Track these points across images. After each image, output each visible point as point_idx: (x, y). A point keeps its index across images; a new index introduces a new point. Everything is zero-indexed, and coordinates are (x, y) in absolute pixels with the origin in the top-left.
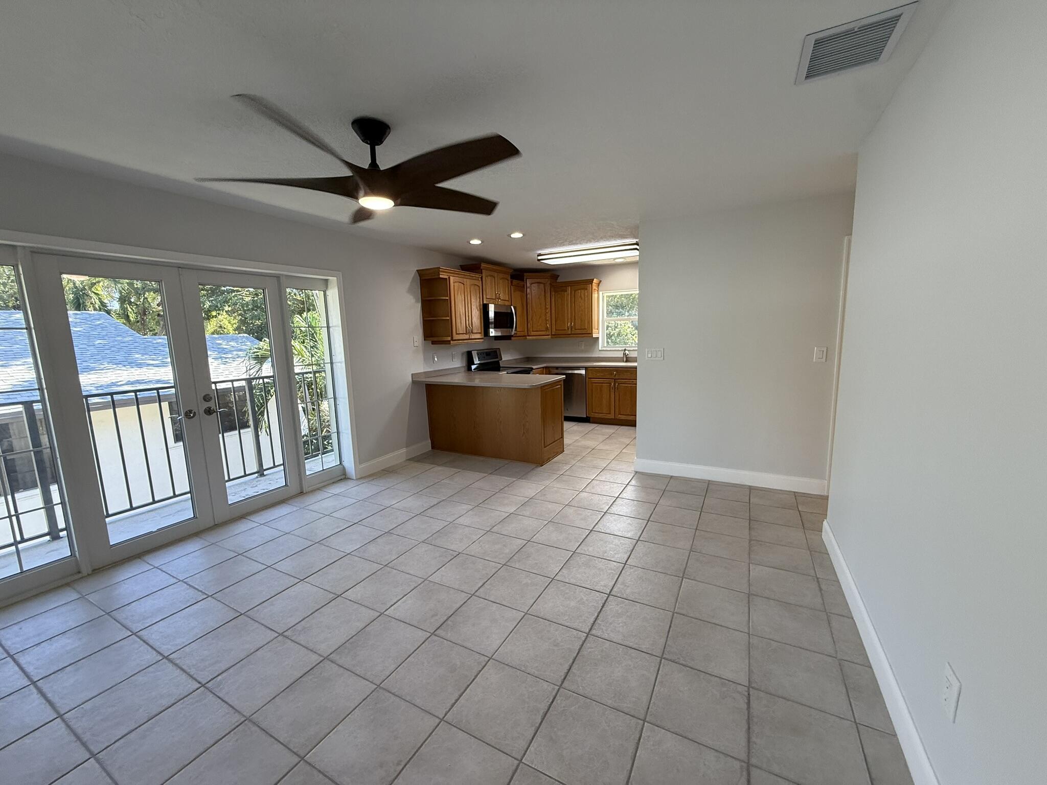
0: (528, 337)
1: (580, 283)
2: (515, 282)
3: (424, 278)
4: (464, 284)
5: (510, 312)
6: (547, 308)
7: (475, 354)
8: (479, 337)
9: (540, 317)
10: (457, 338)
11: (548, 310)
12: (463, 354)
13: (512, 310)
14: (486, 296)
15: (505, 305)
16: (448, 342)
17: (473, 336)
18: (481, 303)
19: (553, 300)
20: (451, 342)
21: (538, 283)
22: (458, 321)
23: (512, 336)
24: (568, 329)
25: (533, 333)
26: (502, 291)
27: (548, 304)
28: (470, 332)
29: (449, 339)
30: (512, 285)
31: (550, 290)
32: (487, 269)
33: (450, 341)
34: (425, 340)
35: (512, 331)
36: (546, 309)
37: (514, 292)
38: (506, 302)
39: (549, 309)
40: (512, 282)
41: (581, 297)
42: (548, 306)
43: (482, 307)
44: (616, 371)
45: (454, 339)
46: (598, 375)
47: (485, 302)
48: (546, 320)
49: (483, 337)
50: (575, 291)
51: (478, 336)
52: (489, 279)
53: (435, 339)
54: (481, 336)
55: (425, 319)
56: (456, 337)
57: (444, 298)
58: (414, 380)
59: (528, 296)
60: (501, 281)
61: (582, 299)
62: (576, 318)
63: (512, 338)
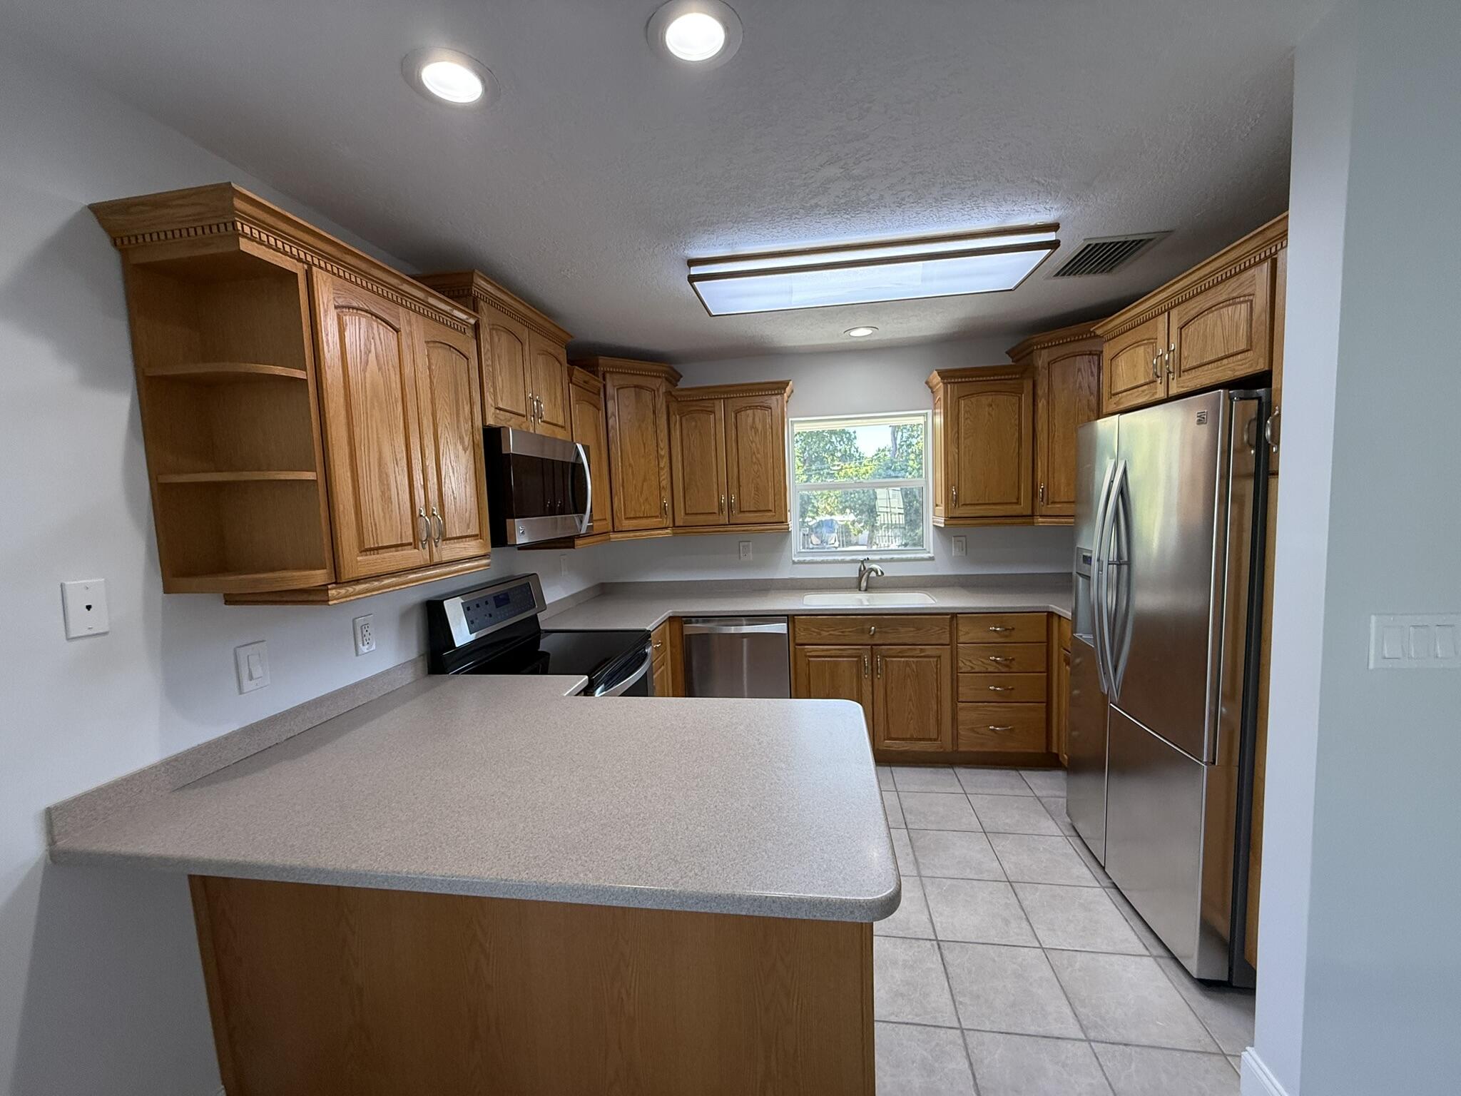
0: (612, 536)
1: (751, 390)
2: (579, 373)
3: (140, 257)
4: (397, 331)
5: (572, 460)
6: (662, 457)
7: (455, 612)
8: (471, 553)
9: (645, 480)
10: (363, 571)
11: (664, 463)
12: (405, 616)
13: (578, 454)
14: (495, 400)
15: (555, 439)
16: (314, 597)
17: (448, 551)
18: (479, 423)
19: (676, 434)
20: (332, 593)
21: (635, 387)
22: (371, 490)
23: (579, 537)
24: (721, 509)
25: (627, 524)
26: (543, 392)
27: (664, 444)
28: (435, 535)
29: (319, 577)
30: (571, 381)
31: (668, 407)
32: (495, 303)
33: (324, 589)
34: (167, 589)
35: (581, 522)
36: (659, 457)
37: (578, 401)
38: (557, 430)
39: (666, 460)
40: (570, 375)
41: (753, 427)
42: (664, 452)
43: (480, 437)
44: (873, 622)
45: (347, 574)
46: (825, 634)
47: (491, 421)
48: (660, 488)
49: (489, 549)
50: (737, 412)
51: (472, 548)
52: (503, 341)
53: (235, 582)
54: (484, 546)
55: (163, 479)
56: (355, 562)
57: (279, 371)
58: (62, 844)
59: (611, 422)
60: (540, 358)
61: (756, 431)
62: (743, 481)
63: (578, 542)
